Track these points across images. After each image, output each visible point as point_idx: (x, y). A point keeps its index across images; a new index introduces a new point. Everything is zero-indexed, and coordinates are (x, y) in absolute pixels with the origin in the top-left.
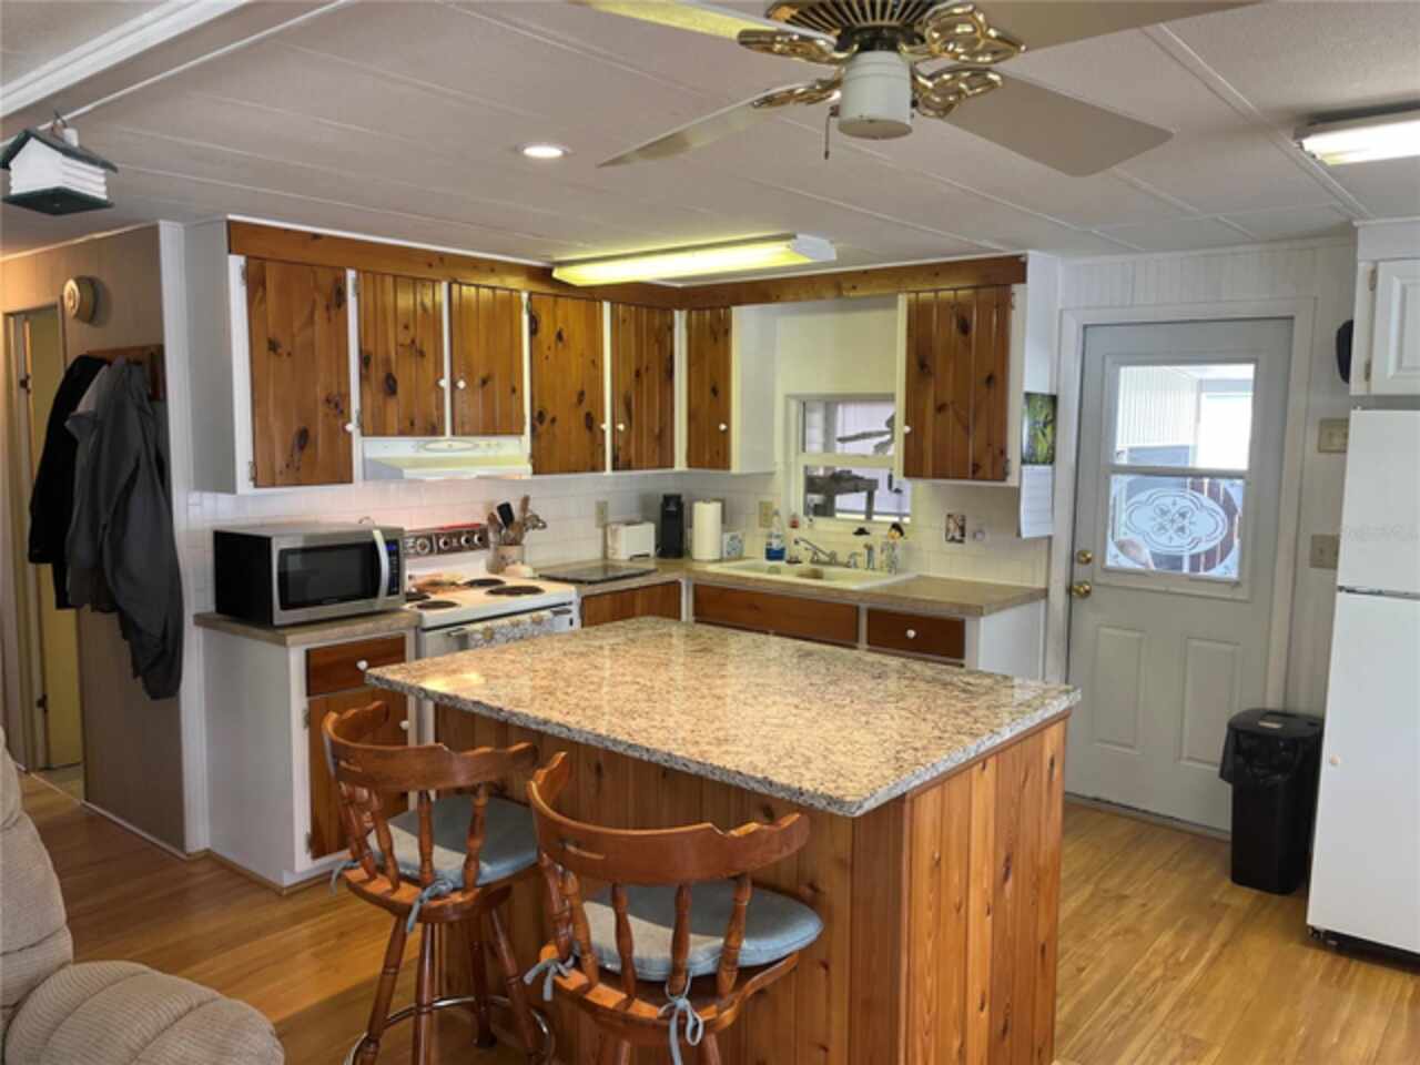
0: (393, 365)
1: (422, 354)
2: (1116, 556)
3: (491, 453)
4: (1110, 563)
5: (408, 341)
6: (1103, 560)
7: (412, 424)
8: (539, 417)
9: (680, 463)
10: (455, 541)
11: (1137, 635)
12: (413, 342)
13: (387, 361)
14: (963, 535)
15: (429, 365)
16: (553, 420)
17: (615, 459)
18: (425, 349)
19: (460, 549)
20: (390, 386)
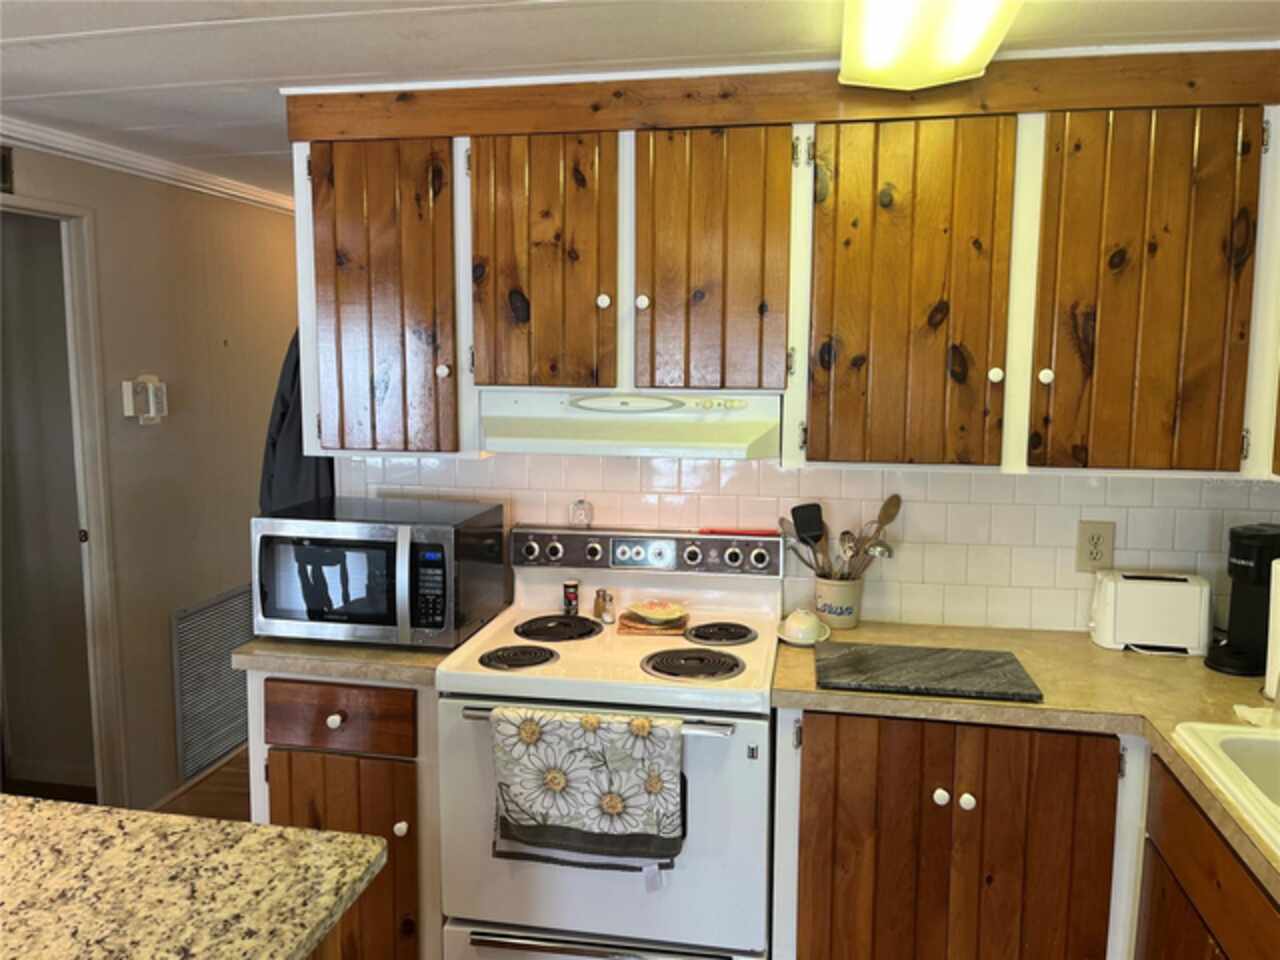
0: (524, 275)
1: (573, 255)
3: (712, 418)
5: (550, 236)
7: (553, 368)
8: (824, 356)
10: (713, 553)
12: (558, 237)
13: (512, 269)
15: (587, 269)
16: (859, 362)
17: (1036, 441)
18: (580, 247)
19: (720, 568)
20: (519, 307)
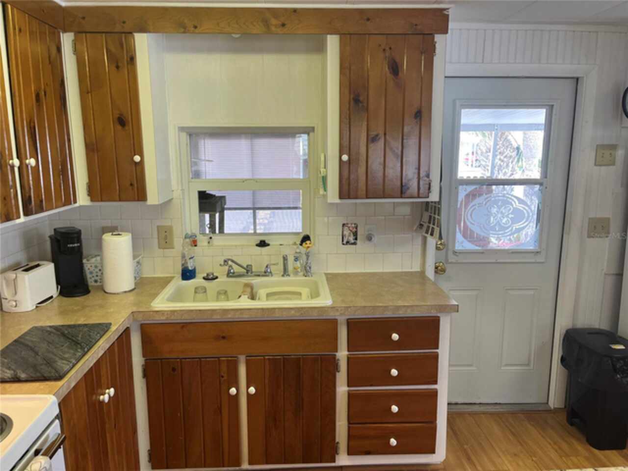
2: (462, 243)
4: (458, 247)
6: (454, 246)
9: (82, 198)
11: (475, 293)
14: (356, 239)
